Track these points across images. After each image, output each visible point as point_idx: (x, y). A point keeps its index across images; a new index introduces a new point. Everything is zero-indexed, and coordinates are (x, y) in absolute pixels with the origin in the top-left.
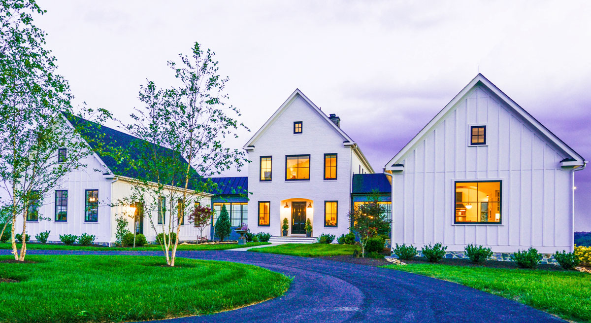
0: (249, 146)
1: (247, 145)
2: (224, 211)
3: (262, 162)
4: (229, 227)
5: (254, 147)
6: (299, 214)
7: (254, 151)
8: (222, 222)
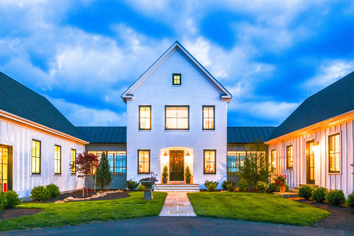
0: (127, 95)
1: (126, 93)
2: (105, 159)
3: (141, 112)
4: (110, 176)
5: (133, 96)
6: (177, 162)
7: (133, 99)
8: (103, 170)
